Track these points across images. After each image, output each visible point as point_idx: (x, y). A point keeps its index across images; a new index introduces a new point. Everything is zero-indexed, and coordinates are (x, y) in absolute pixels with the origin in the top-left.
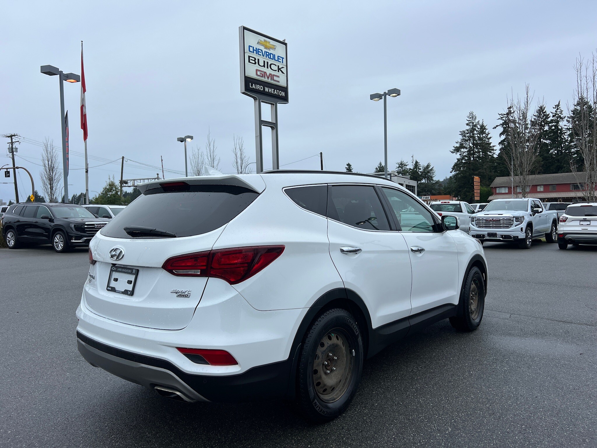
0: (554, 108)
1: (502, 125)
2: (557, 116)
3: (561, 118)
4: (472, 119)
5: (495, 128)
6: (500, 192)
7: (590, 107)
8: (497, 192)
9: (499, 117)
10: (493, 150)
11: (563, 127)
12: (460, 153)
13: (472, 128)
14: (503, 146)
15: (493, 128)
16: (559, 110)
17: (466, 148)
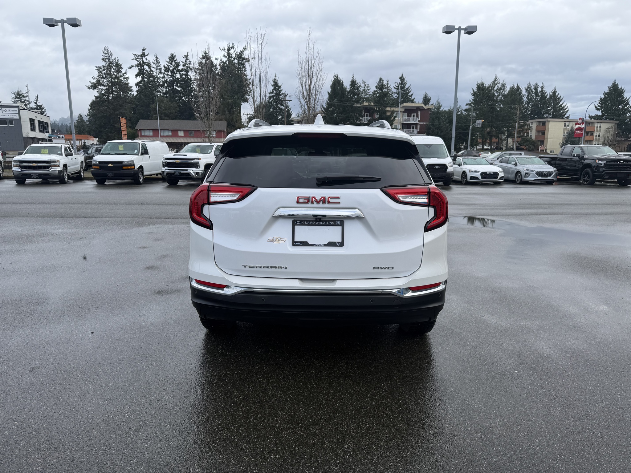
0: (184, 58)
1: (138, 66)
2: (186, 66)
3: (191, 69)
4: (107, 55)
5: (130, 68)
6: (145, 135)
7: (212, 62)
8: (143, 134)
9: (134, 57)
10: (131, 91)
11: (192, 77)
12: (98, 90)
13: (109, 65)
14: (140, 88)
15: (128, 67)
16: (188, 61)
17: (104, 86)
